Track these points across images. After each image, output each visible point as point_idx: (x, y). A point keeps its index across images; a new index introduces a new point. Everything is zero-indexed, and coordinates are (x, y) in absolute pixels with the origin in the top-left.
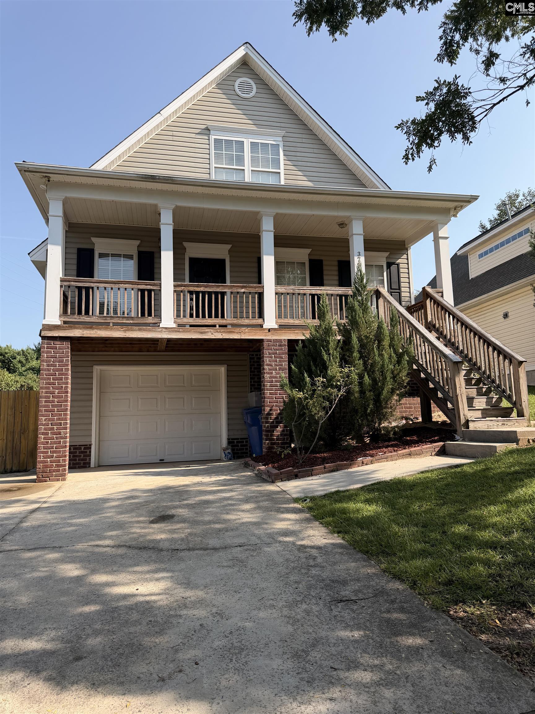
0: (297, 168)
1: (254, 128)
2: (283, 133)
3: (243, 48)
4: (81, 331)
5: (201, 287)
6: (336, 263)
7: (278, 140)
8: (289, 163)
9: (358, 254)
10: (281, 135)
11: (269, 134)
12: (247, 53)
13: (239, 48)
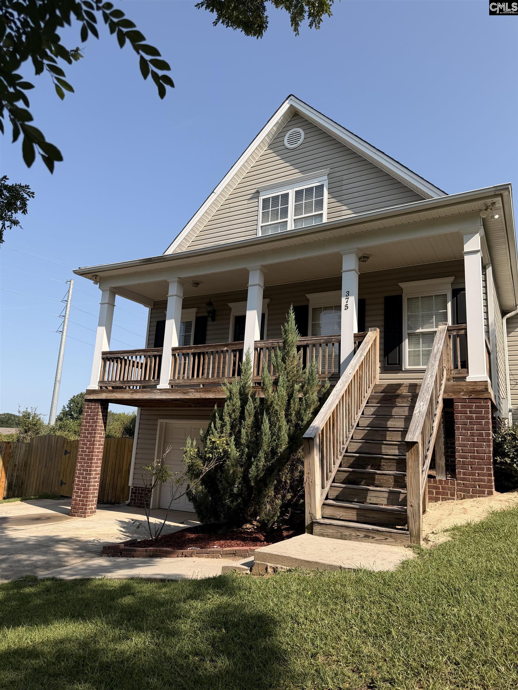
0: (342, 203)
1: (300, 175)
2: (327, 171)
3: (287, 101)
4: (106, 394)
5: (192, 349)
6: (382, 301)
7: (324, 180)
8: (333, 200)
9: (346, 294)
10: (326, 173)
11: (314, 176)
12: (291, 105)
13: (283, 103)
